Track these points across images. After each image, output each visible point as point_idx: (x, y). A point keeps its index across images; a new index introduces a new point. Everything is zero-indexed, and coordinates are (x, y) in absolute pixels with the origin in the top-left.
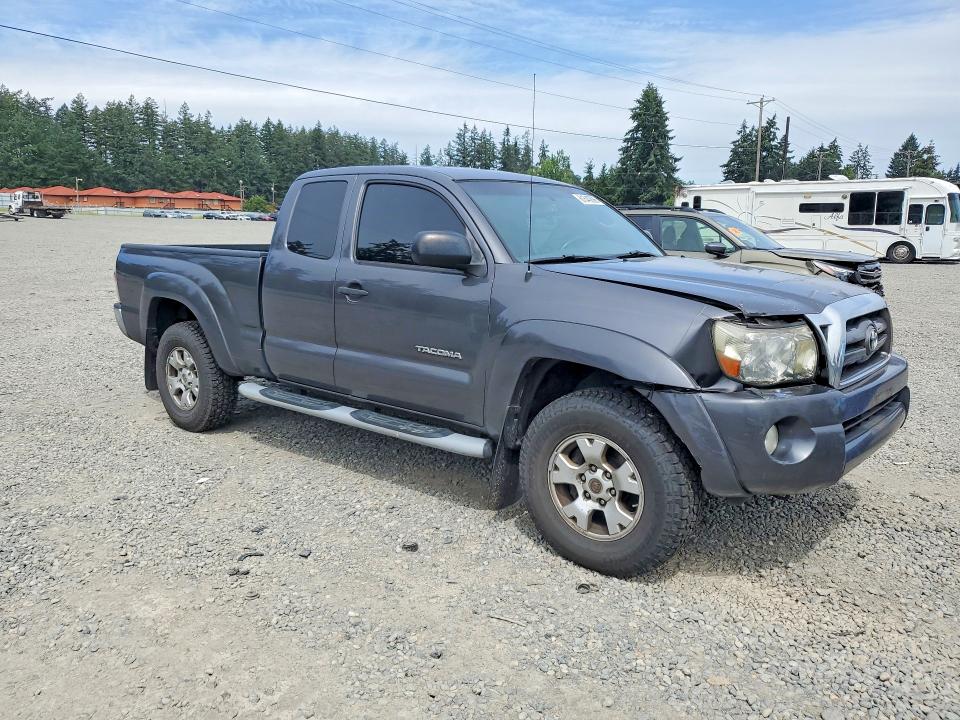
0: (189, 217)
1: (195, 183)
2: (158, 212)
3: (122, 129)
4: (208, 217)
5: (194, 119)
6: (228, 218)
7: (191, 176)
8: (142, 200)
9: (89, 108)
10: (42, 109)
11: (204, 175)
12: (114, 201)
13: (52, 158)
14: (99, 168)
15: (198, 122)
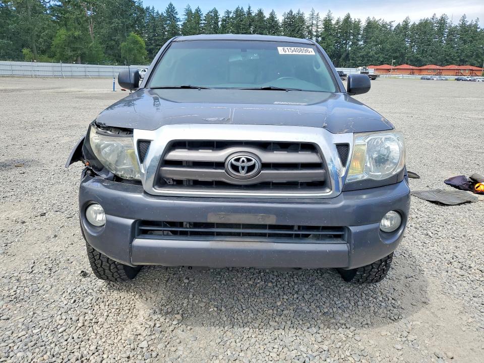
0: (446, 80)
1: (461, 60)
2: (429, 77)
3: (425, 32)
4: (458, 80)
5: (468, 24)
6: (470, 80)
7: (459, 57)
8: (424, 71)
9: (411, 23)
10: (389, 27)
11: (467, 56)
12: (409, 71)
13: (388, 51)
14: (409, 55)
15: (470, 25)
